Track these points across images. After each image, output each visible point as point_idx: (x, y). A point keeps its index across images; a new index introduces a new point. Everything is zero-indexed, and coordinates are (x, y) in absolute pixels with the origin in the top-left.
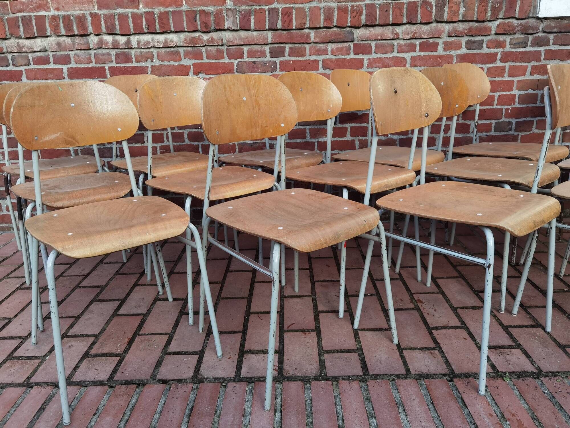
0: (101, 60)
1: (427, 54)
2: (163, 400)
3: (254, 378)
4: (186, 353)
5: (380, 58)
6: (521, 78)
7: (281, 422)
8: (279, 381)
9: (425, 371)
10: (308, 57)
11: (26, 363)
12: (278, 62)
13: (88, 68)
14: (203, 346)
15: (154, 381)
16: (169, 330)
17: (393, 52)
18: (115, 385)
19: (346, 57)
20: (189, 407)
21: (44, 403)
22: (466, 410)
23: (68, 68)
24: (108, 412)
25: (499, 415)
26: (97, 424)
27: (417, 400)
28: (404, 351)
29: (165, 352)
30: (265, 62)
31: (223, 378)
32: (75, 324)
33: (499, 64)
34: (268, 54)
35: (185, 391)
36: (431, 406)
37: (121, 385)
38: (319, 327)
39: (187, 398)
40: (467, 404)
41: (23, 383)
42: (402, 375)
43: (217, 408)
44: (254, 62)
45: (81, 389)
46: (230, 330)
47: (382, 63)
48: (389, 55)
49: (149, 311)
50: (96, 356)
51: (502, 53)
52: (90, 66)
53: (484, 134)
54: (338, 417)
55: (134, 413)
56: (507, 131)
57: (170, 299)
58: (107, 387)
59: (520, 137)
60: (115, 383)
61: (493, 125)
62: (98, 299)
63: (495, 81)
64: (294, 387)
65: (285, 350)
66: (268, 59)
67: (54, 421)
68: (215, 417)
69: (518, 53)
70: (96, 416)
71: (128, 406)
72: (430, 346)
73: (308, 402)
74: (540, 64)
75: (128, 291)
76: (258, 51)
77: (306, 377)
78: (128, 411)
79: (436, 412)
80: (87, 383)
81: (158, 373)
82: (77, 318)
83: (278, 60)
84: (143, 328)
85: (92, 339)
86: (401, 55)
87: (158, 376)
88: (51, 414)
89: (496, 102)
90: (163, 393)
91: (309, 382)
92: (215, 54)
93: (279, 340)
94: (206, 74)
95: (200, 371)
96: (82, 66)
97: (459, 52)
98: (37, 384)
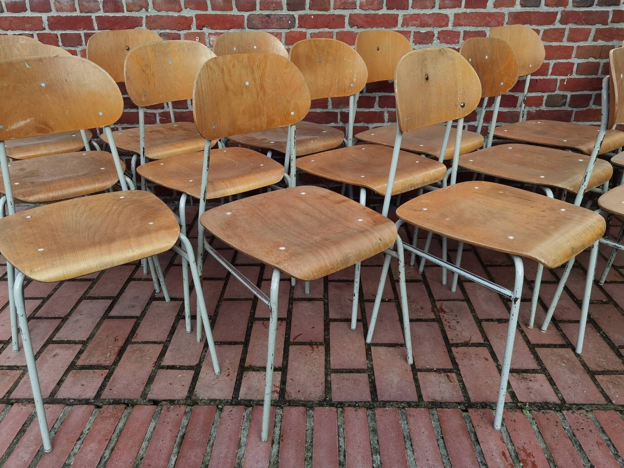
0: (86, 8)
1: (474, 10)
2: (153, 425)
3: (253, 401)
4: (181, 368)
5: (418, 14)
6: (581, 44)
7: (278, 456)
8: (280, 406)
9: (438, 398)
10: (332, 12)
11: (7, 375)
12: (296, 17)
13: (71, 17)
14: (200, 359)
15: (145, 401)
16: (163, 337)
17: (433, 7)
18: (102, 404)
19: (377, 12)
20: (181, 434)
21: (25, 424)
22: (477, 447)
23: (48, 17)
24: (93, 438)
25: (513, 454)
26: (80, 452)
27: (427, 433)
28: (419, 373)
29: (159, 366)
30: (281, 16)
31: (219, 400)
32: (62, 327)
33: (557, 25)
34: (285, 6)
35: (177, 415)
36: (441, 441)
37: (109, 404)
38: (329, 339)
39: (178, 424)
40: (480, 440)
41: (3, 398)
42: (413, 402)
43: (210, 437)
44: (268, 16)
45: (65, 408)
46: (231, 340)
47: (419, 20)
48: (429, 12)
49: (143, 313)
50: (83, 368)
51: (563, 12)
52: (74, 14)
53: (533, 109)
54: (339, 451)
55: (121, 440)
56: (560, 106)
57: (167, 299)
58: (92, 407)
59: (574, 113)
60: (102, 402)
61: (545, 99)
62: (87, 296)
63: (552, 46)
64: (295, 413)
65: (289, 367)
66: (285, 12)
67: (34, 447)
68: (208, 448)
69: (581, 14)
70: (80, 442)
71: (115, 430)
72: (447, 368)
73: (309, 432)
74: (607, 27)
75: (122, 286)
76: (273, 2)
77: (310, 401)
78: (114, 437)
79: (446, 448)
80: (71, 401)
81: (149, 391)
82: (64, 319)
83: (296, 14)
84: (135, 335)
85: (79, 347)
86: (443, 11)
87: (148, 396)
88: (32, 438)
89: (550, 71)
90: (154, 416)
91: (312, 408)
92: (221, 4)
93: (284, 355)
94: (212, 28)
95: (195, 390)
96: (64, 14)
97: (512, 10)
98: (18, 401)
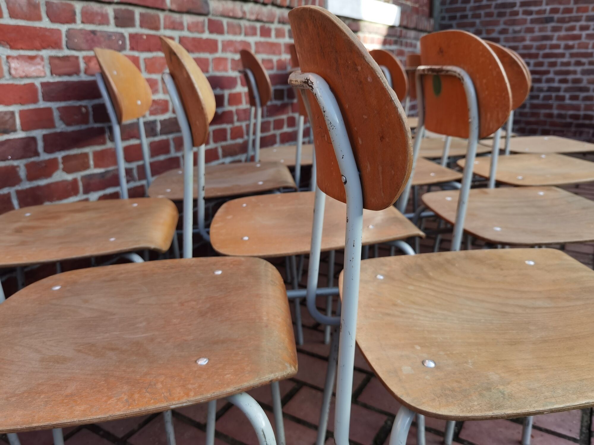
1: (265, 40)
10: (162, 32)
12: (127, 36)
17: (240, 34)
19: (201, 35)
30: (110, 34)
34: (112, 21)
44: (94, 32)
47: (233, 46)
48: (238, 38)
66: (111, 28)
76: (97, 14)
83: (126, 32)
86: (247, 39)
92: (25, 9)
94: (12, 48)
